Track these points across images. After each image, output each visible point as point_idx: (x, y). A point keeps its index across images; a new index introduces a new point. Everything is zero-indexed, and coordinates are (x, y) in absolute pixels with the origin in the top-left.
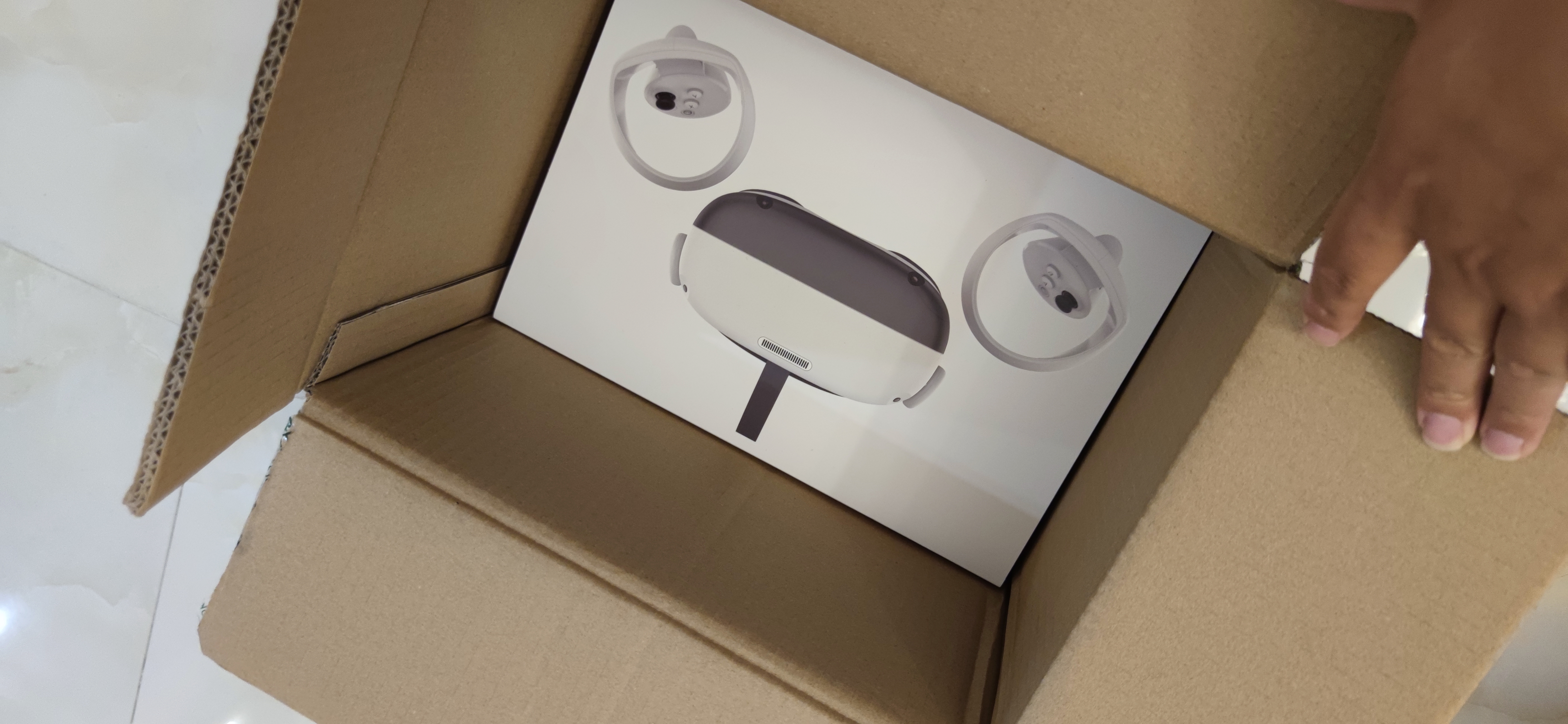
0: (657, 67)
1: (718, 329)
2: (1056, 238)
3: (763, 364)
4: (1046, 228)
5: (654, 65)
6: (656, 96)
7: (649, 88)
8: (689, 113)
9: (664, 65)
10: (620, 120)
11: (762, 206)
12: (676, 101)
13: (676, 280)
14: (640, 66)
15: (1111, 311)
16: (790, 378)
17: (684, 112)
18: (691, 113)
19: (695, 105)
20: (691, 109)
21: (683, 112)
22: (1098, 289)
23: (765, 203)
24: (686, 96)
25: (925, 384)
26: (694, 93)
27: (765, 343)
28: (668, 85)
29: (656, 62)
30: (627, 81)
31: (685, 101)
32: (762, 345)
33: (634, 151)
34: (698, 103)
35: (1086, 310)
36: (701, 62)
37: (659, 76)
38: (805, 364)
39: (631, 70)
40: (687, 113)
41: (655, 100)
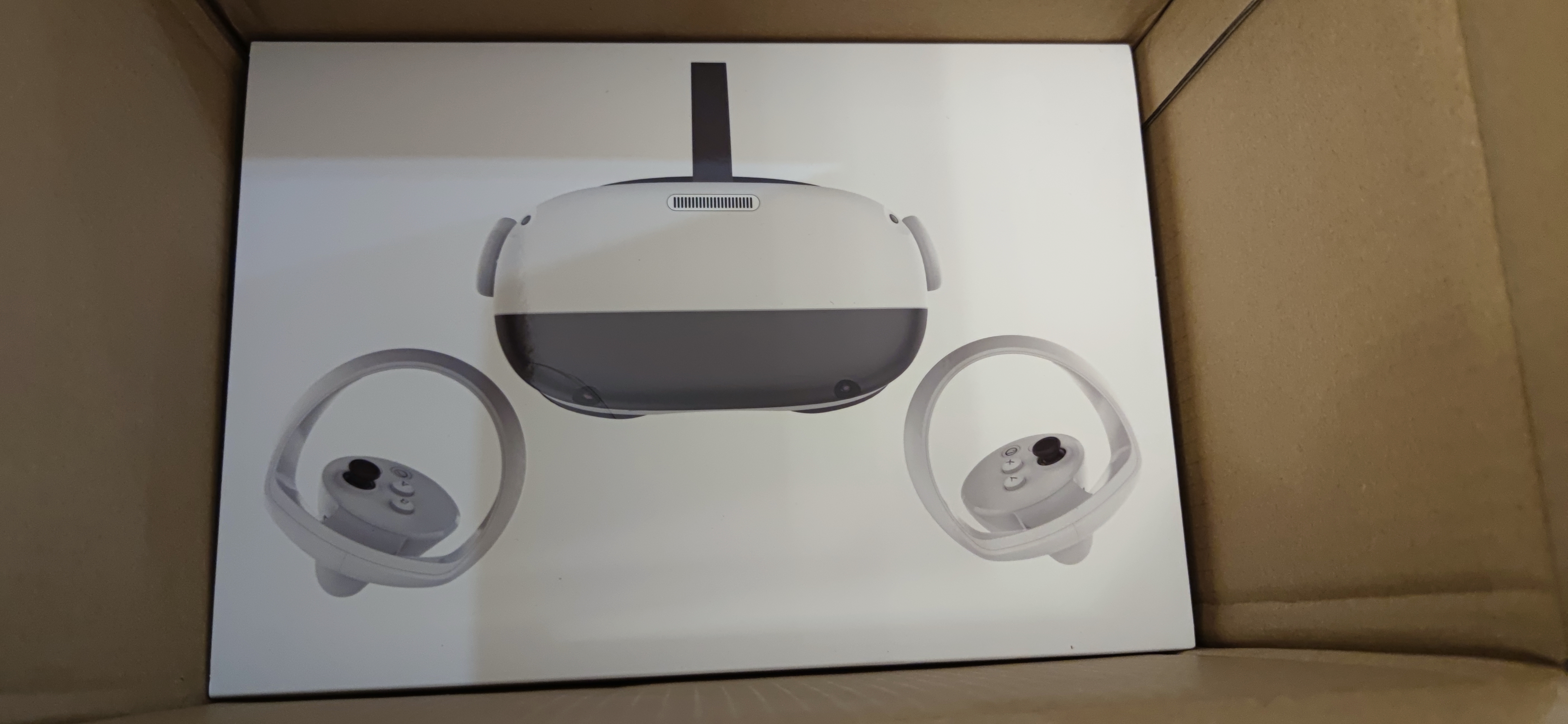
0: (1084, 489)
1: (823, 188)
2: (421, 554)
3: (735, 173)
4: (442, 560)
5: (1088, 490)
6: (1065, 451)
7: (1079, 456)
8: (1009, 451)
9: (1077, 496)
10: (1095, 393)
11: (848, 382)
12: (1035, 458)
13: (911, 222)
14: (1107, 476)
15: (293, 495)
16: (690, 173)
17: (1016, 450)
18: (1006, 454)
19: (1007, 467)
20: (1008, 458)
21: (1018, 448)
22: (328, 516)
23: (846, 388)
24: (1025, 472)
25: (499, 262)
26: (1015, 483)
27: (747, 203)
28: (1056, 473)
29: (1089, 496)
30: (1113, 451)
31: (1023, 464)
32: (751, 199)
33: (1056, 362)
34: (1004, 472)
35: (329, 478)
36: (1028, 528)
37: (1074, 480)
38: (679, 202)
39: (1115, 467)
40: (1011, 451)
41: (1064, 444)
